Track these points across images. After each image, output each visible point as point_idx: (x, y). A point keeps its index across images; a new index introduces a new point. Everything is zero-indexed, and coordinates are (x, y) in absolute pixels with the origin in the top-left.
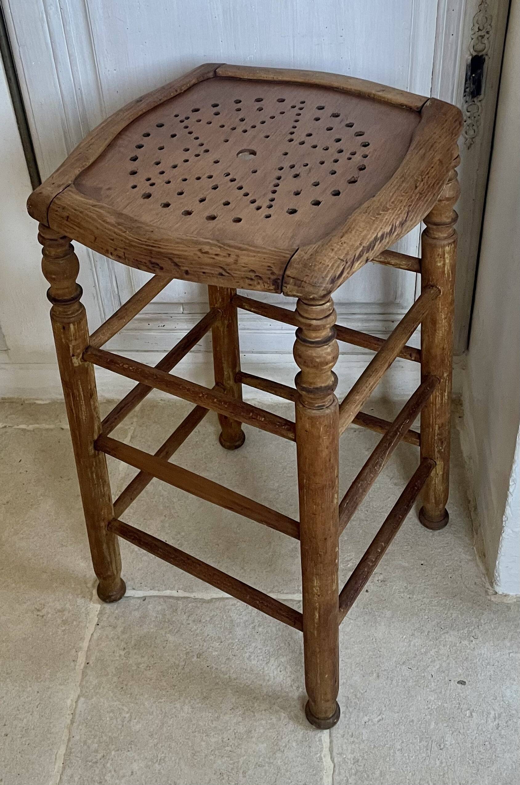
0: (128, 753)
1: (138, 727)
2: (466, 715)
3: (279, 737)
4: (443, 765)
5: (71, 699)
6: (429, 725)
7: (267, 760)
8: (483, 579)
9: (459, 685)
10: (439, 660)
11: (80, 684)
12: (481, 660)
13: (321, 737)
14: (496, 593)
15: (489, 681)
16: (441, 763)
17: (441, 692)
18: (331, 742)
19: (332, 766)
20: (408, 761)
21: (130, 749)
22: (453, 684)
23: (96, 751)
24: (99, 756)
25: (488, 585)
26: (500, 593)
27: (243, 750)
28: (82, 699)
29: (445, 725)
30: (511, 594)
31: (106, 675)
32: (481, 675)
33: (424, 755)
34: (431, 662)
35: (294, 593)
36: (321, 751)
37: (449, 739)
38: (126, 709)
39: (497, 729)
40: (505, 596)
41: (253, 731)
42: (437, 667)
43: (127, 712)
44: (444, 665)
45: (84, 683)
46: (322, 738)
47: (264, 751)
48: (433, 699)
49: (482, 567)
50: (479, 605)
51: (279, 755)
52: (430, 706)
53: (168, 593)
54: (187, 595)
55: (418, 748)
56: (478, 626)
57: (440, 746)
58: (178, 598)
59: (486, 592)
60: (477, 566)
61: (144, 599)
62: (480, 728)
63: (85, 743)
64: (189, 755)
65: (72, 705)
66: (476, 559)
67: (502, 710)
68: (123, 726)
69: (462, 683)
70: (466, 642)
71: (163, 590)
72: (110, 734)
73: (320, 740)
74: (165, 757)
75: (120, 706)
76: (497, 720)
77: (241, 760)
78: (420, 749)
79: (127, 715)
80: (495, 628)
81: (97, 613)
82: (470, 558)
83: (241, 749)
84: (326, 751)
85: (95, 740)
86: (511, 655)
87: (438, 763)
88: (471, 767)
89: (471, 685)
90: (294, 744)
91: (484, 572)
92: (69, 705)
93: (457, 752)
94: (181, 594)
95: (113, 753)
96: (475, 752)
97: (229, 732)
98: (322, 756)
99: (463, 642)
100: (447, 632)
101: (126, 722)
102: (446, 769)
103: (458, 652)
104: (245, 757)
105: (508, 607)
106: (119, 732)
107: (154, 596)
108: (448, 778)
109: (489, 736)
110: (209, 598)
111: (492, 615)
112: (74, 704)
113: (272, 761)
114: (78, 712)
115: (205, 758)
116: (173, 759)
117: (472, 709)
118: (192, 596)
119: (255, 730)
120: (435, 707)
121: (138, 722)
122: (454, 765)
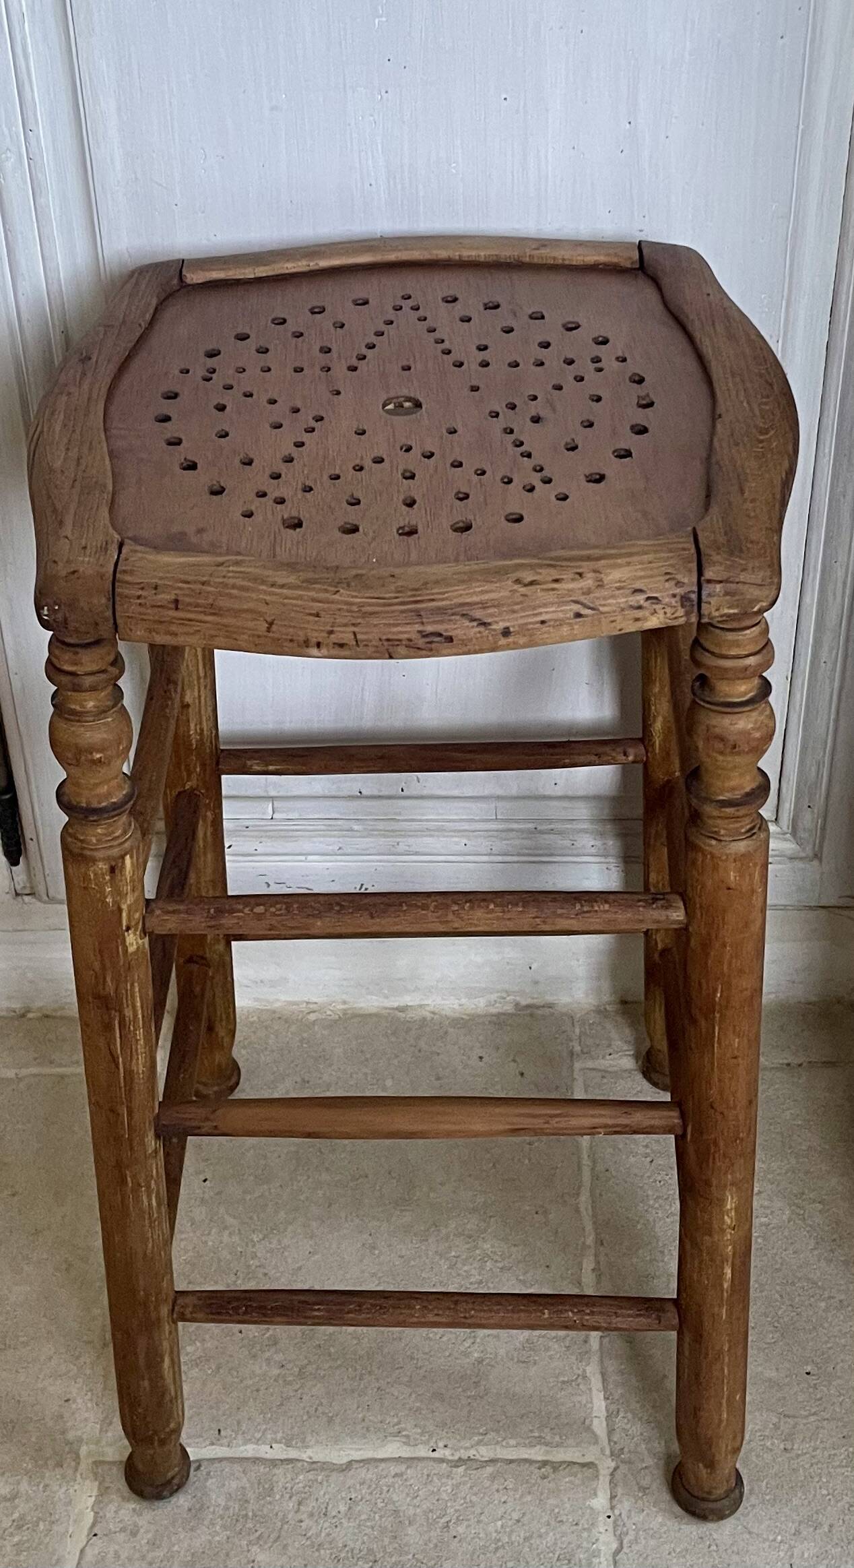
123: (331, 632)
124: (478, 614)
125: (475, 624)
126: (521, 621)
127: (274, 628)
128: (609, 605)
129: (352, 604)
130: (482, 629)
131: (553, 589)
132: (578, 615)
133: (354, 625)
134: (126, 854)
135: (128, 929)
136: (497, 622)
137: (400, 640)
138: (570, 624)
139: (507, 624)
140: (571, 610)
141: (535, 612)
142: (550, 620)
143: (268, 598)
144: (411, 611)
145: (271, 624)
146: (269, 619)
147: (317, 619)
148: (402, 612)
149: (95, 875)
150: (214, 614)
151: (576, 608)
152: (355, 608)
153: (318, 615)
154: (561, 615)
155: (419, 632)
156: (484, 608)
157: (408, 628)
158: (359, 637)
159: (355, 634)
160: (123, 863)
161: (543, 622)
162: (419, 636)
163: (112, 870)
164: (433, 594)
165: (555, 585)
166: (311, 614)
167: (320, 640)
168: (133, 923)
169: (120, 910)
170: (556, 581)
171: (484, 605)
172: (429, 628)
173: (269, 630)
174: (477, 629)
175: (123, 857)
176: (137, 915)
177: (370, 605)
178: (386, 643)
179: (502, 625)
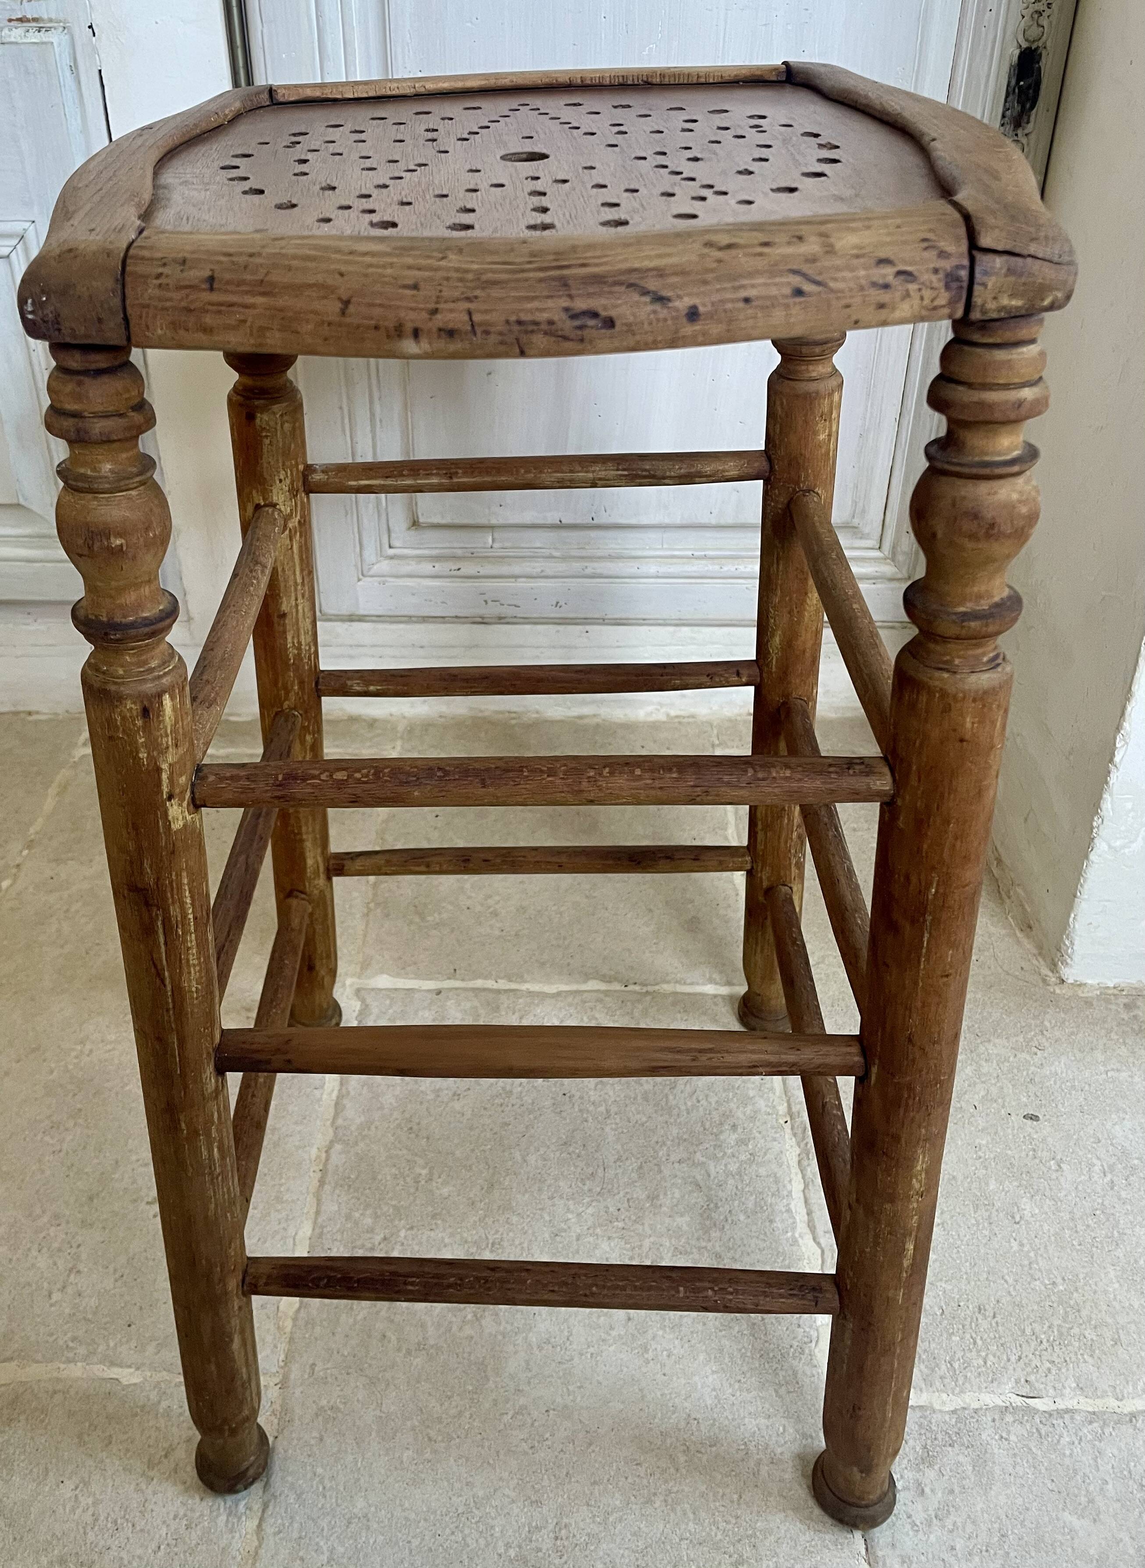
0: (432, 1234)
1: (445, 1191)
2: (1050, 1168)
3: (712, 1206)
4: (1026, 1249)
5: (315, 1147)
6: (987, 1184)
7: (693, 1242)
8: (1035, 962)
9: (1029, 1122)
10: (983, 1082)
11: (333, 1123)
12: (1058, 1083)
13: (788, 1205)
14: (1063, 981)
15: (1079, 1114)
16: (1021, 1245)
17: (996, 1133)
18: (809, 1213)
19: (819, 1251)
20: (959, 1242)
21: (434, 1227)
22: (1016, 1120)
23: (371, 1230)
24: (378, 1238)
25: (1045, 971)
26: (1071, 981)
27: (646, 1225)
28: (338, 1147)
29: (1015, 1184)
30: (1089, 982)
31: (379, 1109)
32: (1063, 1104)
33: (986, 1233)
34: (969, 1086)
35: (703, 984)
36: (794, 1229)
37: (1028, 1207)
38: (421, 1161)
39: (1112, 1189)
40: (1080, 985)
41: (661, 1197)
42: (982, 1093)
43: (424, 1168)
44: (994, 1091)
45: (340, 1122)
46: (792, 1206)
47: (685, 1228)
48: (984, 1142)
49: (1028, 945)
50: (1036, 1001)
51: (715, 1234)
52: (980, 1153)
53: (479, 983)
54: (513, 986)
55: (973, 1222)
56: (1042, 1031)
57: (1013, 1217)
58: (498, 991)
59: (1044, 981)
60: (1018, 942)
61: (439, 992)
62: (1080, 1188)
63: (348, 1217)
64: (547, 1235)
65: (318, 1157)
66: (1015, 934)
67: (1114, 1159)
68: (417, 1189)
69: (1034, 1118)
70: (1024, 1056)
71: (470, 980)
72: (394, 1203)
73: (789, 1211)
74: (502, 1239)
75: (409, 1157)
76: (1109, 1177)
77: (647, 1243)
78: (978, 1224)
79: (424, 1172)
80: (1072, 1033)
81: (356, 1014)
82: (1003, 932)
83: (643, 1224)
84: (802, 1227)
85: (368, 1212)
86: (1109, 1074)
87: (1015, 1246)
88: (1078, 1251)
89: (1049, 1121)
90: (742, 1217)
91: (1035, 951)
92: (313, 1157)
93: (1046, 1227)
94: (503, 984)
95: (402, 1233)
96: (1080, 1227)
97: (617, 1197)
98: (797, 1235)
99: (1019, 1056)
100: (989, 1041)
101: (423, 1182)
102: (1032, 1254)
103: (1015, 1071)
104: (652, 1239)
105: (1088, 1003)
106: (412, 1198)
107: (456, 989)
108: (1040, 1270)
109: (1100, 1201)
110: (555, 991)
111: (1063, 1015)
112: (324, 1155)
113: (704, 1244)
114: (330, 1167)
115: (578, 1239)
116: (517, 1242)
117: (1059, 1157)
118: (525, 987)
119: (665, 1194)
120: (992, 1156)
121: (445, 1183)
122: (1046, 1246)
123: (435, 311)
124: (652, 284)
125: (647, 299)
126: (716, 297)
127: (352, 309)
128: (844, 279)
129: (467, 271)
130: (657, 307)
131: (761, 254)
132: (799, 292)
133: (468, 299)
134: (164, 692)
135: (170, 797)
136: (680, 297)
137: (536, 323)
138: (787, 306)
139: (696, 301)
140: (789, 283)
141: (737, 284)
142: (758, 298)
143: (343, 268)
144: (554, 279)
145: (347, 303)
146: (345, 298)
147: (414, 292)
148: (541, 280)
149: (124, 718)
150: (264, 294)
151: (796, 280)
152: (470, 276)
153: (415, 287)
154: (774, 291)
155: (566, 309)
156: (661, 276)
157: (550, 303)
158: (477, 318)
159: (470, 313)
160: (161, 704)
161: (747, 300)
162: (564, 316)
163: (145, 712)
164: (586, 258)
165: (766, 250)
166: (405, 287)
167: (418, 325)
168: (177, 791)
169: (159, 770)
170: (766, 244)
171: (660, 273)
172: (581, 304)
173: (343, 313)
174: (650, 308)
175: (160, 695)
176: (183, 780)
177: (494, 271)
178: (516, 328)
179: (688, 301)
